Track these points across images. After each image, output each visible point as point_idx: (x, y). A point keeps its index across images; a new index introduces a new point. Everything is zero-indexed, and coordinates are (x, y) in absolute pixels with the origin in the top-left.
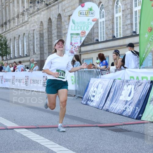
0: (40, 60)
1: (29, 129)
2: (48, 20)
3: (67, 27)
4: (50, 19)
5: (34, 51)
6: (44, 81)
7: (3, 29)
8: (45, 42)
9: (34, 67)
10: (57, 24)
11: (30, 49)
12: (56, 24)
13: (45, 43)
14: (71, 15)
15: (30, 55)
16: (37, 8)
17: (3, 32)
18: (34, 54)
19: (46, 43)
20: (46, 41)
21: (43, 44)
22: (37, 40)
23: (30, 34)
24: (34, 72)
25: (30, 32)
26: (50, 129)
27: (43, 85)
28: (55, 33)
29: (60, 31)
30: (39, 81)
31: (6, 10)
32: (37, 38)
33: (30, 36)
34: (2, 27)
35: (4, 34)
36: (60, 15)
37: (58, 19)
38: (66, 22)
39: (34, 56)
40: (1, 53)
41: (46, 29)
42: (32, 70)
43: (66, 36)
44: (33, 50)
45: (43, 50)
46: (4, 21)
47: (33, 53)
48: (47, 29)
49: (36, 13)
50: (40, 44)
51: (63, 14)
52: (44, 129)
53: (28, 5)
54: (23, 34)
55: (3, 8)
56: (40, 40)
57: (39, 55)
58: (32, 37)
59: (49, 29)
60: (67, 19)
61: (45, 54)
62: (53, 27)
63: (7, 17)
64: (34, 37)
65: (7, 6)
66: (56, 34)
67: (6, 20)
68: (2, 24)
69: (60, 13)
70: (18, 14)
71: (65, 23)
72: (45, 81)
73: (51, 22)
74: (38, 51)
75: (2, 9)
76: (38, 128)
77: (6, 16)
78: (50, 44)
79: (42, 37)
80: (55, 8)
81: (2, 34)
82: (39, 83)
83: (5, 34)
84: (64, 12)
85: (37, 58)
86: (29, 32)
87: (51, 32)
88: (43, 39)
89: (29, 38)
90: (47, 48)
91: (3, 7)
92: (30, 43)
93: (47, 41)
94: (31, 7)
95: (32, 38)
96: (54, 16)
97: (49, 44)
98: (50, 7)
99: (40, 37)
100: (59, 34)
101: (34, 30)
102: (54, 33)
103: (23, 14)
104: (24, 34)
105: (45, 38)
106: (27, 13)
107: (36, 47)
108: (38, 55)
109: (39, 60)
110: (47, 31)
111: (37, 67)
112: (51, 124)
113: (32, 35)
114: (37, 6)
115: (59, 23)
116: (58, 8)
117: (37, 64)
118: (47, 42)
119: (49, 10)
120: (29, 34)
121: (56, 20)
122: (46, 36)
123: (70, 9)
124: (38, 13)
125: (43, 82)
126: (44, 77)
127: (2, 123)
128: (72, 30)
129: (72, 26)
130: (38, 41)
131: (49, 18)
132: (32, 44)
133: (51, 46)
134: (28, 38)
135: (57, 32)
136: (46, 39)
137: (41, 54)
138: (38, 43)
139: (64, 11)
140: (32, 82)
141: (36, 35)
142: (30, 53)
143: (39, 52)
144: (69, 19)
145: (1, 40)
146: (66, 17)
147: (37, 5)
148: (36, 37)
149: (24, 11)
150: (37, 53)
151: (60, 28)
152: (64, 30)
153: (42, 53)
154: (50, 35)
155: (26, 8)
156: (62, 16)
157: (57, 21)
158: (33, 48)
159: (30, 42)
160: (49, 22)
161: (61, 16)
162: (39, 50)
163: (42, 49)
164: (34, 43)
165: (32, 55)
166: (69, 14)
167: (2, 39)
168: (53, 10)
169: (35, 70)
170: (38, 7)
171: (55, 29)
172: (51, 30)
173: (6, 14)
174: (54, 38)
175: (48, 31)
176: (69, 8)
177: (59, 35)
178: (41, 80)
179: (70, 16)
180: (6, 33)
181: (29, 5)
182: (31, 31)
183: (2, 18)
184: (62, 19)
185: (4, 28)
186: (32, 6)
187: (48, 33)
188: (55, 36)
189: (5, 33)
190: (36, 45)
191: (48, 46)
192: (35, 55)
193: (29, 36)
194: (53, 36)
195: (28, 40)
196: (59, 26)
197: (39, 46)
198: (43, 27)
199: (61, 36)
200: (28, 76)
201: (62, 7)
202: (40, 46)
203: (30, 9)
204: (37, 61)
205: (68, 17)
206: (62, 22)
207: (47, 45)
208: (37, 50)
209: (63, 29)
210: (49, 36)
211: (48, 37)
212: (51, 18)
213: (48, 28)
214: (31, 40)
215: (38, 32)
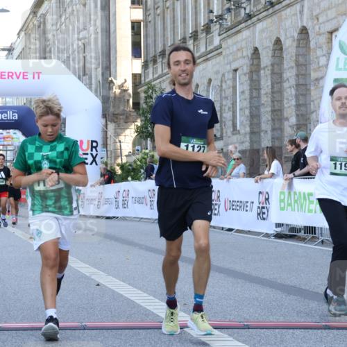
0: (250, 150)
1: (223, 330)
2: (274, 45)
3: (323, 61)
4: (278, 42)
5: (234, 126)
6: (261, 205)
7: (156, 68)
8: (263, 102)
9: (234, 169)
10: (296, 55)
11: (224, 120)
12: (294, 54)
13: (263, 104)
14: (336, 30)
15: (224, 135)
16: (245, 14)
17: (156, 76)
18: (233, 134)
19: (266, 103)
20: (265, 100)
21: (258, 108)
22: (243, 97)
23: (226, 82)
24: (233, 180)
25: (226, 75)
26: (277, 330)
27: (259, 214)
28: (291, 77)
29: (303, 72)
30: (248, 204)
31: (164, 18)
32: (243, 92)
33: (224, 86)
34: (154, 65)
35: (158, 81)
36: (304, 32)
37: (299, 40)
38: (321, 47)
39: (235, 138)
40: (151, 131)
41: (267, 67)
42: (230, 174)
43: (323, 87)
44: (231, 123)
45: (259, 124)
46: (160, 49)
47: (232, 130)
48: (270, 68)
49: (243, 25)
50: (251, 107)
51: (314, 28)
52: (262, 331)
53: (221, 6)
54: (206, 81)
55: (158, 15)
56: (251, 98)
57: (248, 137)
58: (231, 90)
59: (276, 66)
60: (323, 40)
61: (262, 134)
62: (285, 62)
63: (167, 38)
64: (234, 88)
65: (168, 8)
66: (293, 82)
67: (164, 45)
68: (155, 56)
69: (305, 25)
70: (194, 29)
71: (319, 52)
72: (263, 204)
73: (281, 49)
74: (244, 126)
75: (155, 18)
76: (248, 327)
77: (164, 36)
78: (277, 108)
79: (255, 89)
80: (293, 13)
81: (155, 83)
82: (248, 208)
83: (160, 82)
84: (316, 22)
85: (243, 142)
86: (223, 75)
87: (280, 75)
88: (259, 93)
89: (221, 90)
90: (270, 118)
91: (158, 11)
92: (225, 106)
93: (269, 100)
94: (229, 10)
95: (229, 92)
96: (288, 33)
97: (274, 106)
98: (279, 11)
99: (251, 90)
100: (301, 81)
101: (236, 70)
102: (288, 79)
103: (207, 29)
104: (210, 80)
105: (263, 92)
106: (218, 26)
107: (241, 116)
108: (245, 137)
109: (249, 148)
110: (269, 72)
111: (242, 168)
112: (282, 319)
113: (231, 84)
114: (245, 9)
115: (301, 51)
116: (301, 12)
117: (241, 159)
118: (270, 103)
119: (275, 18)
120: (222, 82)
121: (295, 44)
122: (268, 86)
123: (331, 14)
124: (247, 27)
125: (259, 207)
126: (260, 193)
127: (155, 311)
128: (338, 69)
129: (338, 59)
130: (245, 99)
131: (275, 38)
132: (229, 108)
133: (279, 113)
134: (218, 91)
135: (297, 75)
136: (266, 94)
137: (252, 133)
138: (246, 104)
139: (318, 19)
140: (228, 205)
141: (241, 84)
142: (224, 131)
143: (248, 129)
144: (330, 41)
145: (152, 98)
146: (320, 35)
147: (244, 5)
148: (242, 90)
149: (212, 21)
150: (242, 131)
151: (305, 65)
152: (315, 70)
153: (255, 130)
154: (278, 83)
155: (215, 14)
156: (309, 31)
157: (298, 47)
158: (231, 118)
159: (224, 103)
160: (274, 50)
161: (307, 33)
162: (248, 122)
163: (255, 121)
164: (234, 104)
165: (229, 137)
166: (329, 27)
167: (154, 96)
168: (286, 19)
169: (238, 176)
170: (247, 11)
171: (292, 68)
172: (280, 70)
173: (164, 29)
174: (288, 90)
175: (273, 73)
176: (329, 12)
177: (301, 83)
178: (253, 203)
179: (331, 33)
180: (164, 78)
181: (223, 5)
182: (228, 72)
183: (155, 41)
184: (310, 41)
185: (159, 65)
186: (232, 7)
187: (271, 77)
188: (290, 87)
189: (161, 80)
190: (241, 109)
191: (273, 111)
192: (238, 136)
193: (221, 86)
194: (286, 85)
195: (219, 96)
196: (301, 60)
197: (247, 112)
198: (259, 62)
199: (306, 85)
200: (219, 191)
201: (311, 10)
202: (250, 113)
203: (226, 16)
204: (242, 152)
205: (327, 36)
206: (309, 48)
207: (269, 109)
208: (242, 123)
209: (313, 66)
210: (275, 86)
211: (273, 87)
212: (282, 39)
213: (272, 65)
214: (226, 98)
215: (245, 74)
